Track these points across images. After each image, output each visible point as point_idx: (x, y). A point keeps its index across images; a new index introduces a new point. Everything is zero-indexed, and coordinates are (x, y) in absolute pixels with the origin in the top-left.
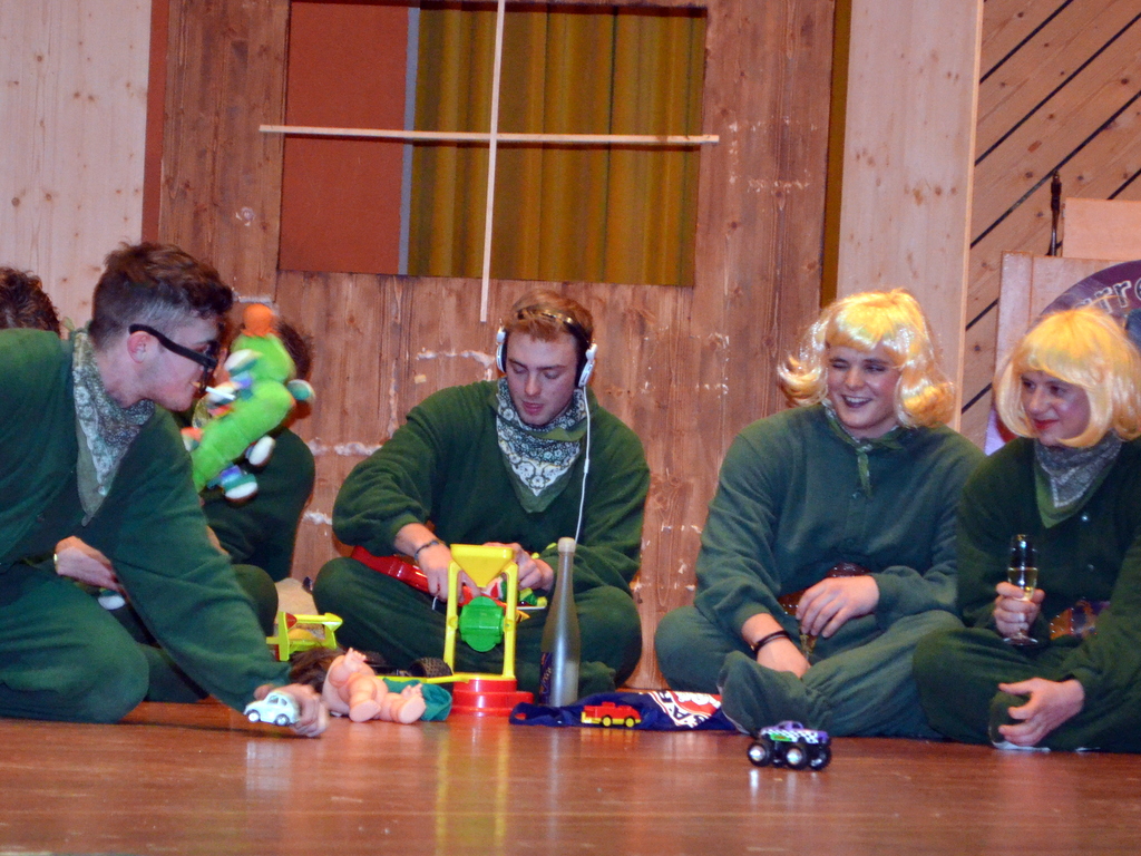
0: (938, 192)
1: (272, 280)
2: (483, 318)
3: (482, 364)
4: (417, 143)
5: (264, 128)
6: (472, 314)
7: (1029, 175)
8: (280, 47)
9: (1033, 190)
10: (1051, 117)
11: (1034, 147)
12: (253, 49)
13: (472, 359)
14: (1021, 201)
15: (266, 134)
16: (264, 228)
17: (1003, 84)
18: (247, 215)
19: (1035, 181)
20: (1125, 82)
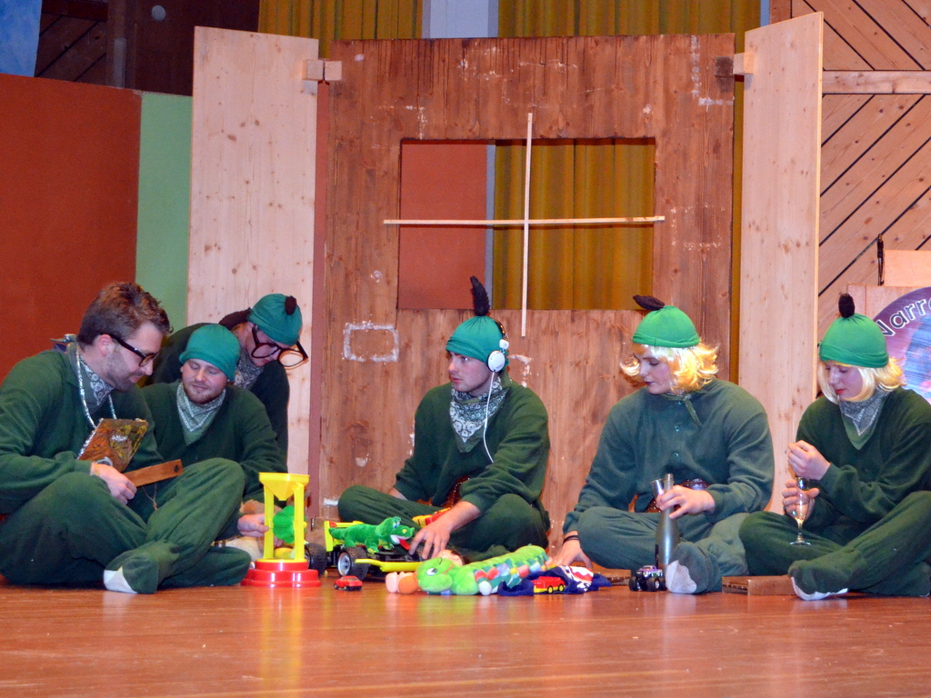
0: (798, 245)
1: (394, 316)
2: (523, 334)
3: (523, 363)
4: (495, 228)
5: (386, 222)
6: (516, 332)
7: (866, 238)
8: (396, 173)
9: (868, 247)
10: (878, 202)
11: (868, 221)
12: (379, 173)
13: (517, 359)
14: (861, 254)
15: (388, 225)
16: (388, 283)
17: (848, 184)
18: (377, 275)
19: (869, 242)
20: (921, 180)
